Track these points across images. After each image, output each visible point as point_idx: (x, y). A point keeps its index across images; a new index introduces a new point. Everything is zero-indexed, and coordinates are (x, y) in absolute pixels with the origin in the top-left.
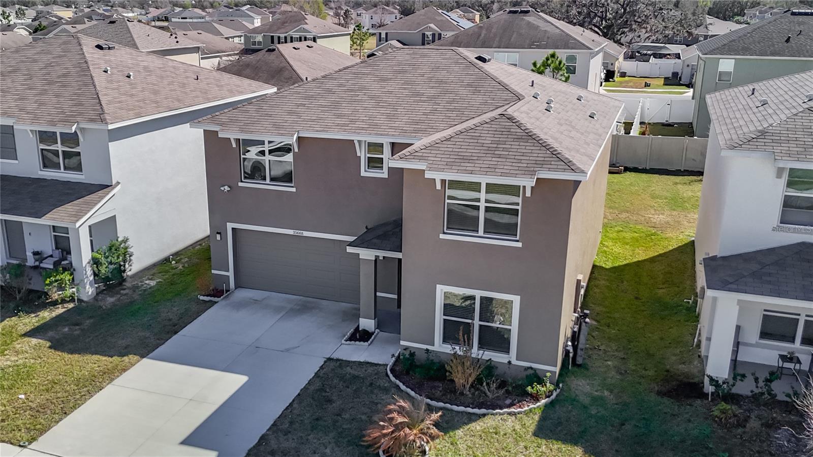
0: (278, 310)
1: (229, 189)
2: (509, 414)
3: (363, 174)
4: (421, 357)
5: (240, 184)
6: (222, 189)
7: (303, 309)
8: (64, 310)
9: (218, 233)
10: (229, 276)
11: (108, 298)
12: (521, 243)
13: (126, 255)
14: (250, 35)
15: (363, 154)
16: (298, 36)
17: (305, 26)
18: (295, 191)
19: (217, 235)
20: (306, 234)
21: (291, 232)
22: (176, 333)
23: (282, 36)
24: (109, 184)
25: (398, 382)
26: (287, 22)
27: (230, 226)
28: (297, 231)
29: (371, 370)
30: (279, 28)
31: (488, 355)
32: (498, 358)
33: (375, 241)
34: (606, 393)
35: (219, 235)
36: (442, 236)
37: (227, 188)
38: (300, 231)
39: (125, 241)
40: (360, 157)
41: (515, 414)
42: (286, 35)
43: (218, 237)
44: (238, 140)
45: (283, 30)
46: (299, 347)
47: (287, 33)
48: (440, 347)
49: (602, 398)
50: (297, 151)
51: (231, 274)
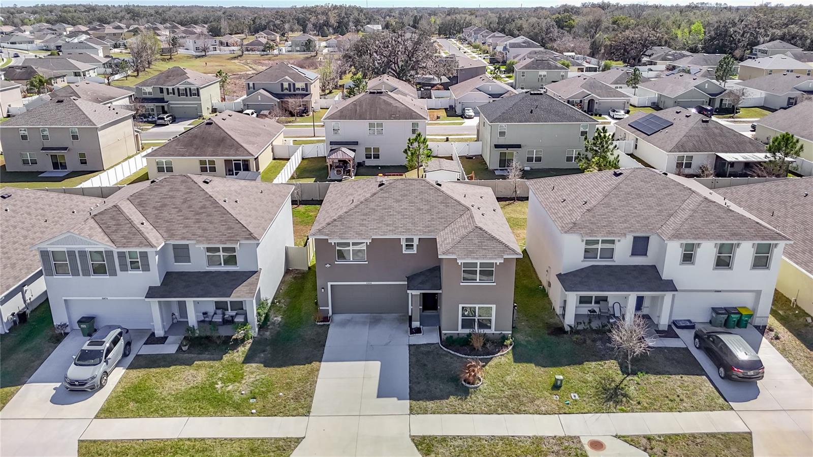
0: (364, 323)
1: (330, 266)
2: (501, 355)
3: (404, 252)
4: (455, 337)
5: (336, 263)
6: (326, 266)
7: (375, 322)
8: (249, 345)
9: (323, 288)
10: (328, 310)
11: (266, 333)
12: (495, 283)
14: (140, 87)
15: (404, 243)
16: (184, 88)
17: (188, 80)
18: (367, 263)
20: (373, 283)
21: (365, 283)
22: (324, 346)
23: (170, 88)
24: (256, 270)
25: (449, 350)
26: (170, 76)
27: (329, 284)
29: (432, 346)
30: (165, 82)
31: (482, 331)
32: (487, 331)
33: (419, 285)
34: (530, 338)
36: (461, 284)
37: (328, 266)
38: (370, 282)
40: (402, 245)
41: (503, 355)
42: (173, 87)
43: (323, 290)
44: (335, 243)
45: (169, 83)
46: (390, 342)
47: (174, 85)
48: (461, 331)
49: (529, 341)
50: (368, 245)
51: (330, 308)
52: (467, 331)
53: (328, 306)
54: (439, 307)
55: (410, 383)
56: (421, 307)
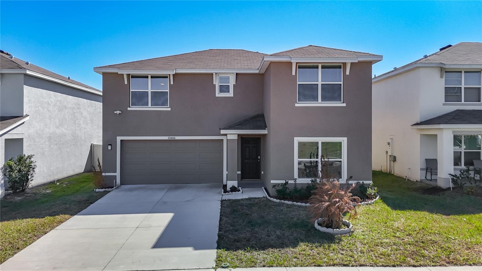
1: (121, 112)
3: (218, 96)
5: (129, 109)
6: (115, 112)
9: (109, 145)
10: (116, 176)
12: (345, 104)
13: (30, 167)
15: (217, 83)
18: (170, 110)
19: (109, 146)
20: (177, 138)
21: (166, 138)
22: (92, 203)
27: (119, 139)
28: (171, 137)
29: (256, 200)
35: (110, 146)
36: (296, 105)
37: (118, 112)
38: (173, 137)
39: (30, 157)
40: (215, 85)
43: (110, 147)
46: (193, 199)
48: (299, 181)
50: (172, 84)
51: (118, 174)
52: (307, 181)
53: (115, 172)
54: (262, 173)
55: (220, 230)
56: (239, 172)
